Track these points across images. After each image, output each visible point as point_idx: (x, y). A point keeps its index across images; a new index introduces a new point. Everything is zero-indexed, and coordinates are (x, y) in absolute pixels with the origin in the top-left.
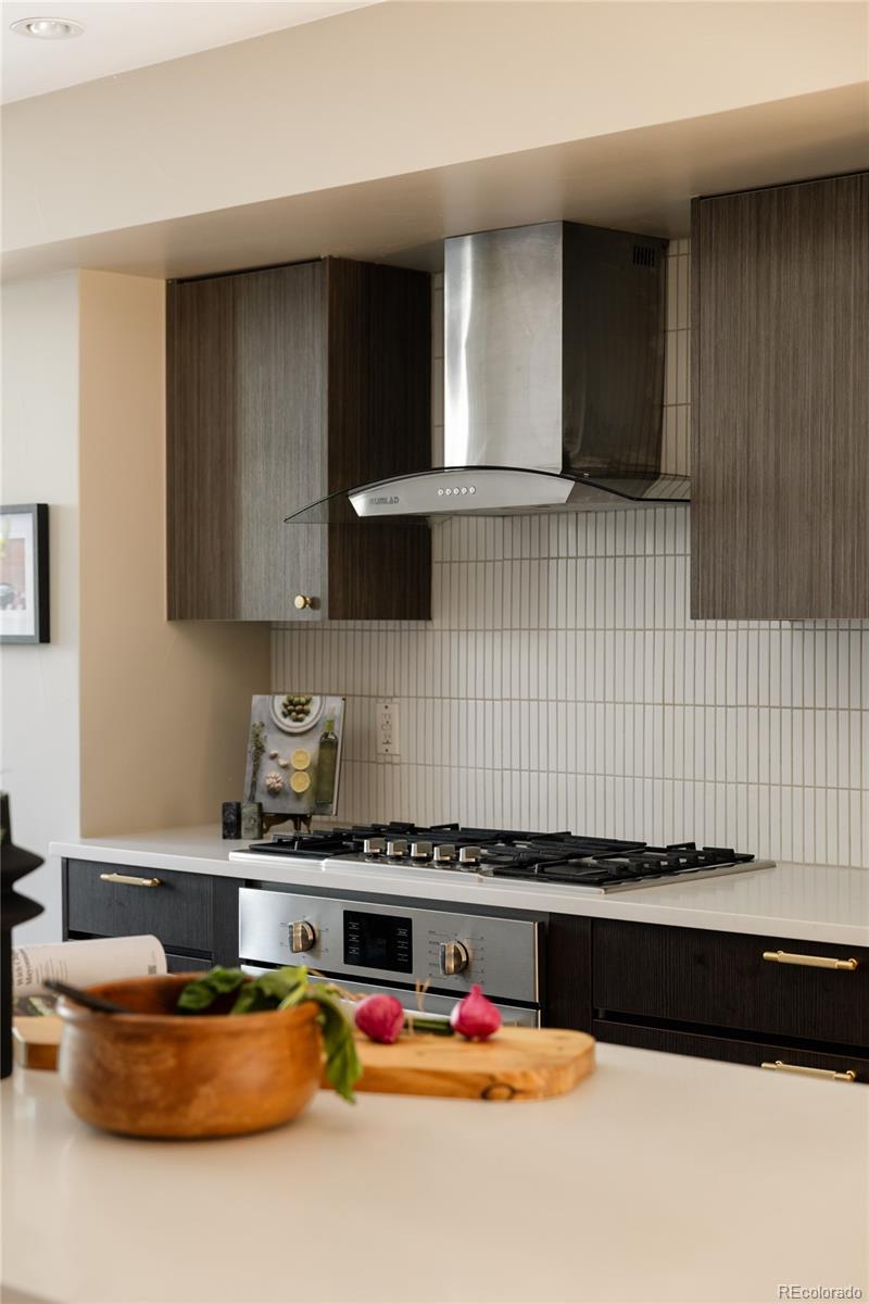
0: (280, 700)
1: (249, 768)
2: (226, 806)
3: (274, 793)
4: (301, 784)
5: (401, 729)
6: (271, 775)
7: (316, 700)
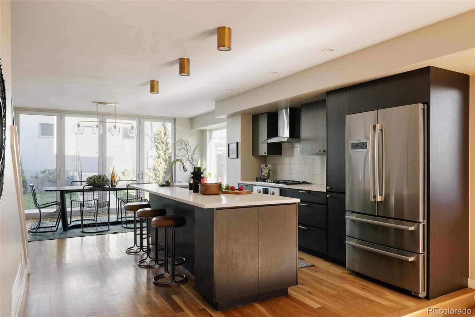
0: (264, 165)
1: (261, 173)
2: (257, 177)
3: (263, 176)
4: (266, 175)
5: (279, 169)
6: (263, 174)
7: (268, 165)
